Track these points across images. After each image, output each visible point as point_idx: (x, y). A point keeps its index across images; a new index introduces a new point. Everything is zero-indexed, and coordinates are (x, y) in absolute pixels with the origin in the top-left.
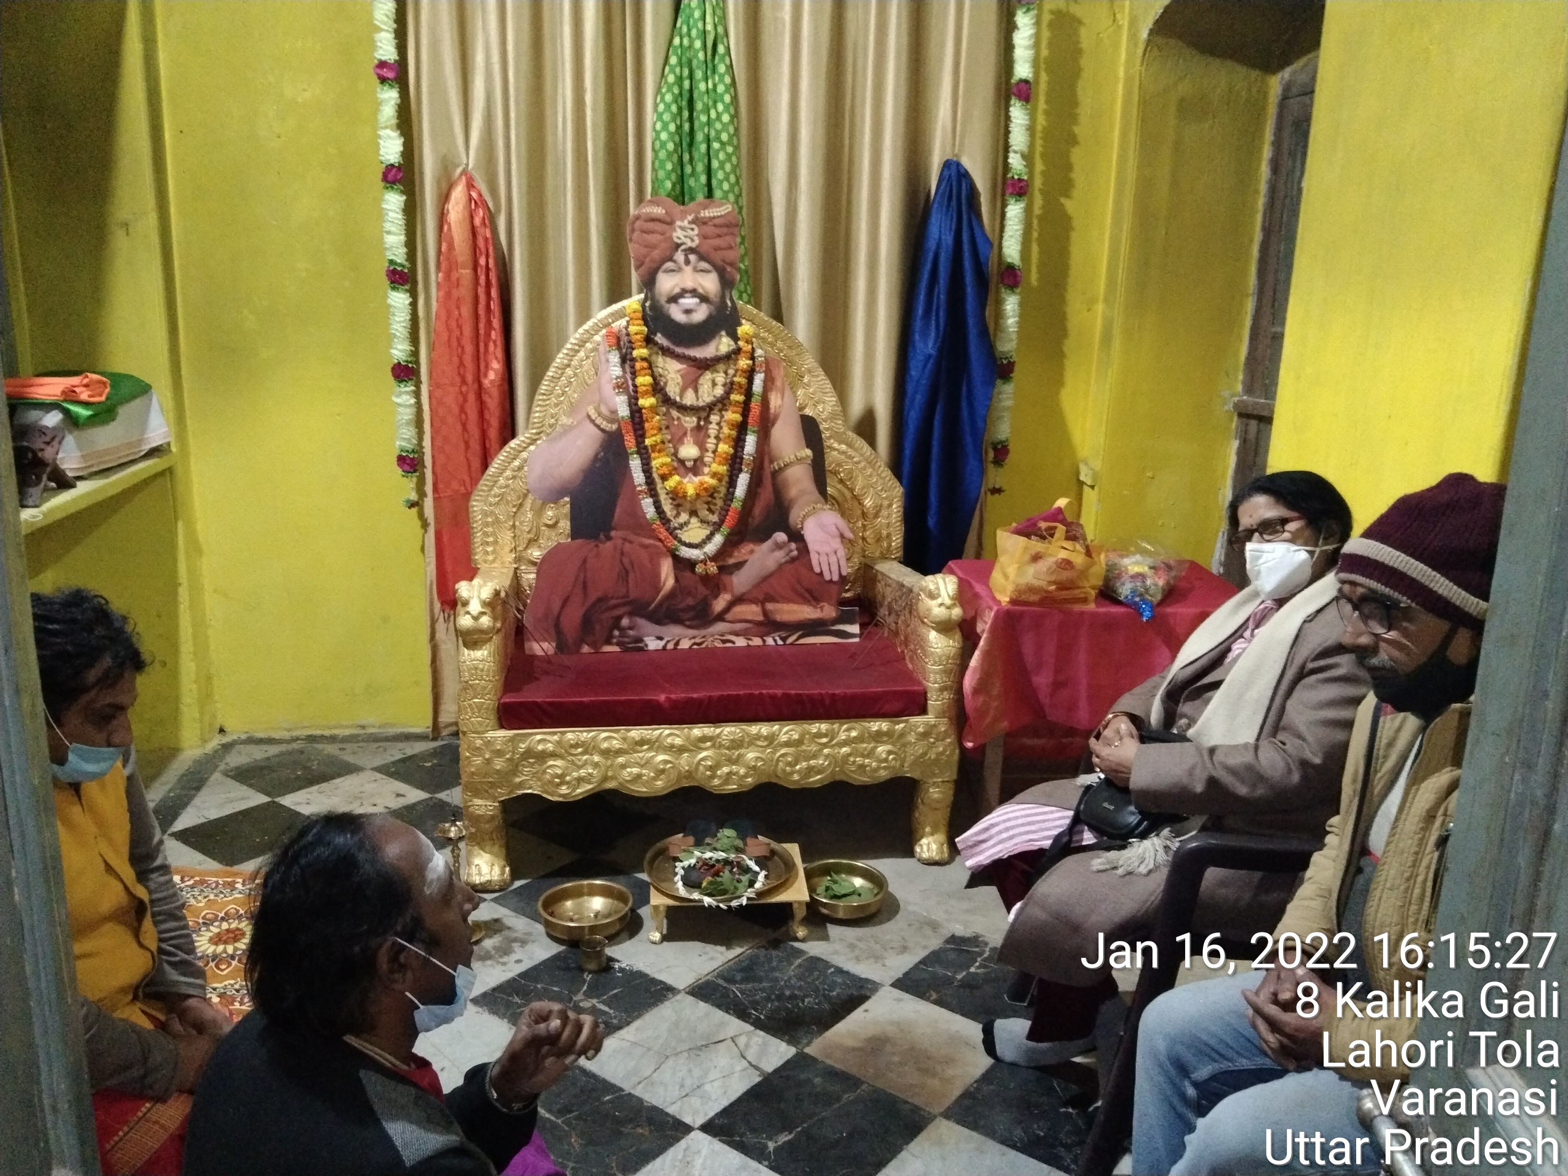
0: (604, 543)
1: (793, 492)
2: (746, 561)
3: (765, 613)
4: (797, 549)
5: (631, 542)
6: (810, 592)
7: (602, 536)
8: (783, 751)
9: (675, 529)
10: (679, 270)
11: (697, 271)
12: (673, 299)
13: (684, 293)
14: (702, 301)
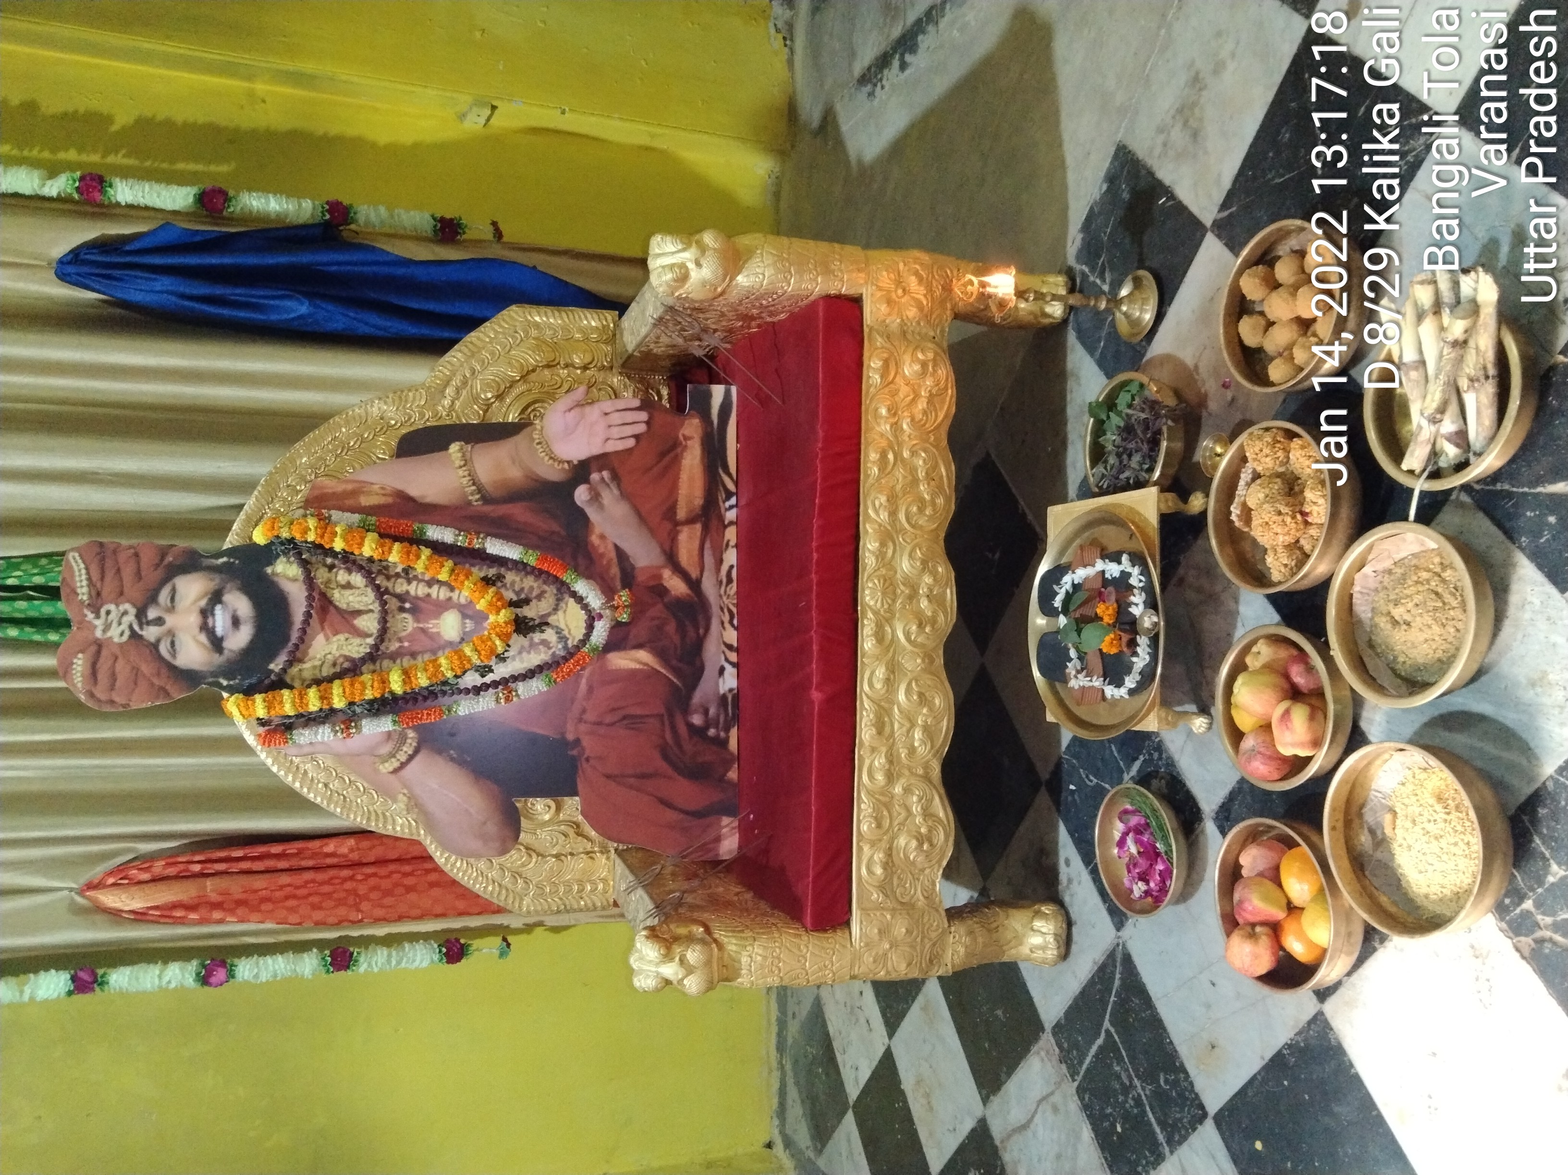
0: (583, 749)
1: (515, 474)
2: (617, 547)
3: (690, 521)
4: (600, 471)
5: (584, 711)
6: (663, 455)
7: (574, 752)
8: (902, 516)
9: (565, 647)
10: (171, 634)
11: (173, 607)
12: (217, 643)
13: (207, 628)
14: (220, 602)
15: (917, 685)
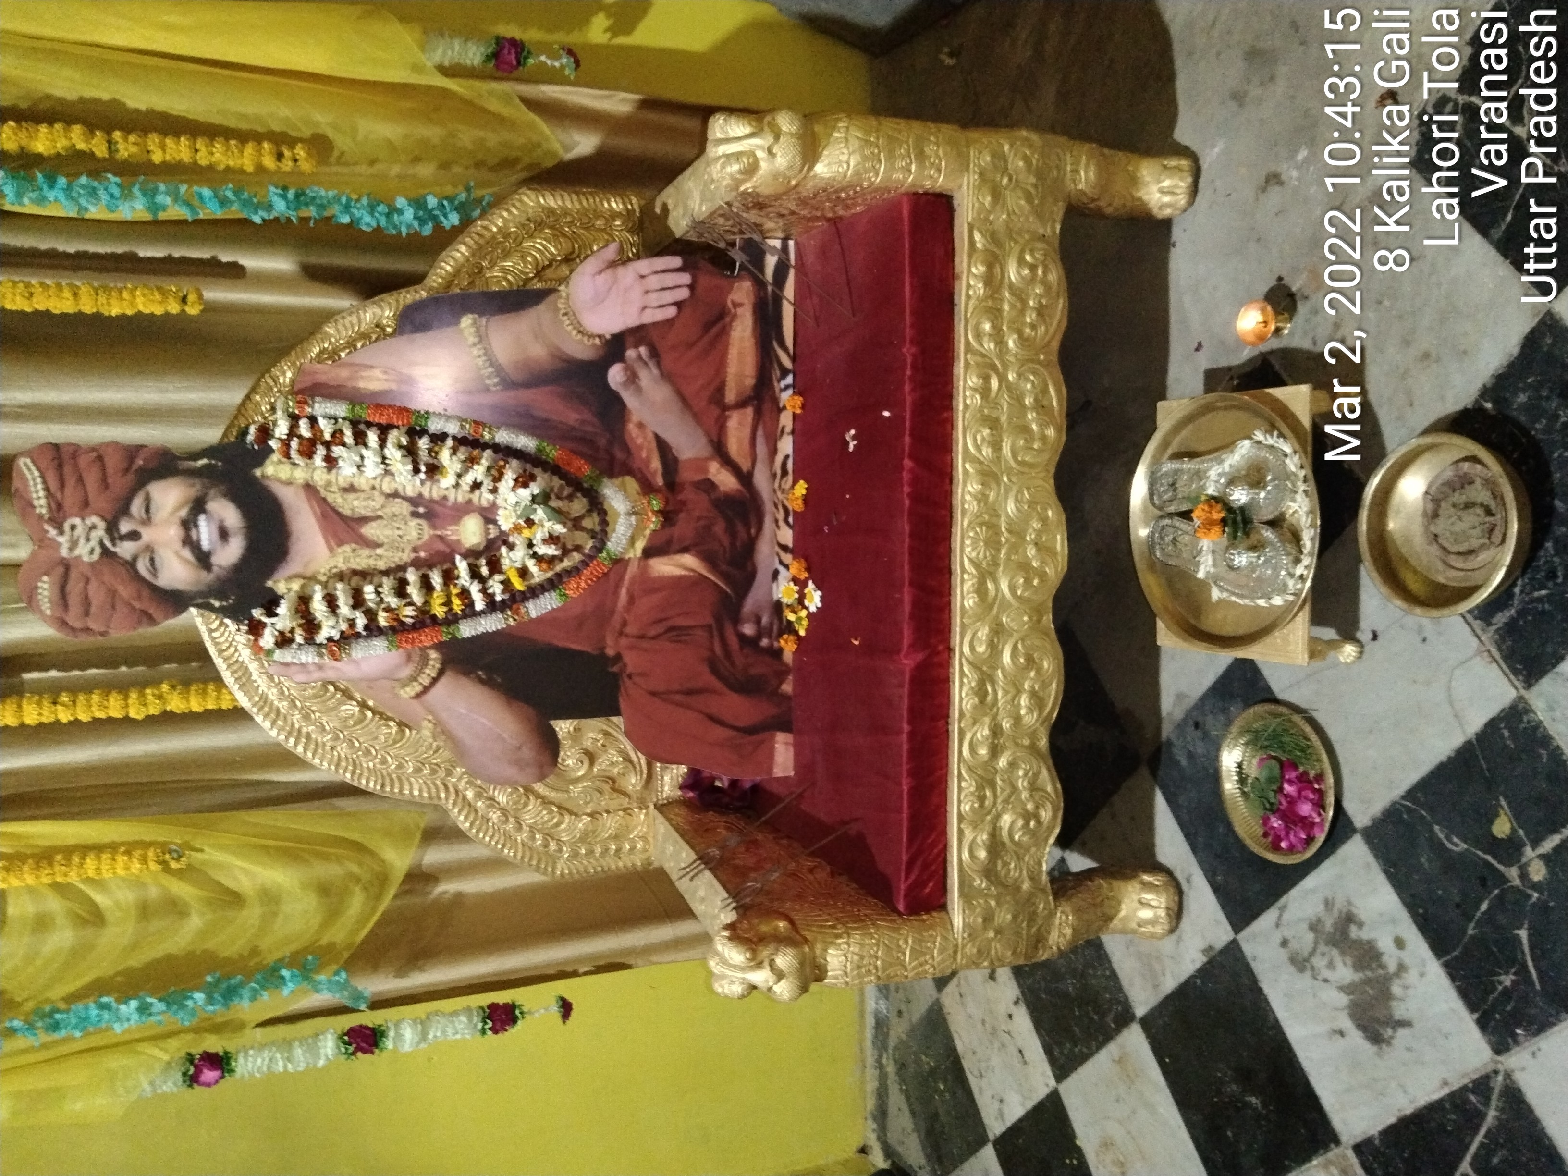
0: (625, 665)
1: (538, 352)
2: (657, 437)
5: (625, 623)
6: (708, 326)
7: (615, 669)
8: (1007, 452)
10: (149, 549)
11: (149, 519)
12: (203, 559)
13: (190, 542)
14: (204, 511)
15: (1023, 645)
